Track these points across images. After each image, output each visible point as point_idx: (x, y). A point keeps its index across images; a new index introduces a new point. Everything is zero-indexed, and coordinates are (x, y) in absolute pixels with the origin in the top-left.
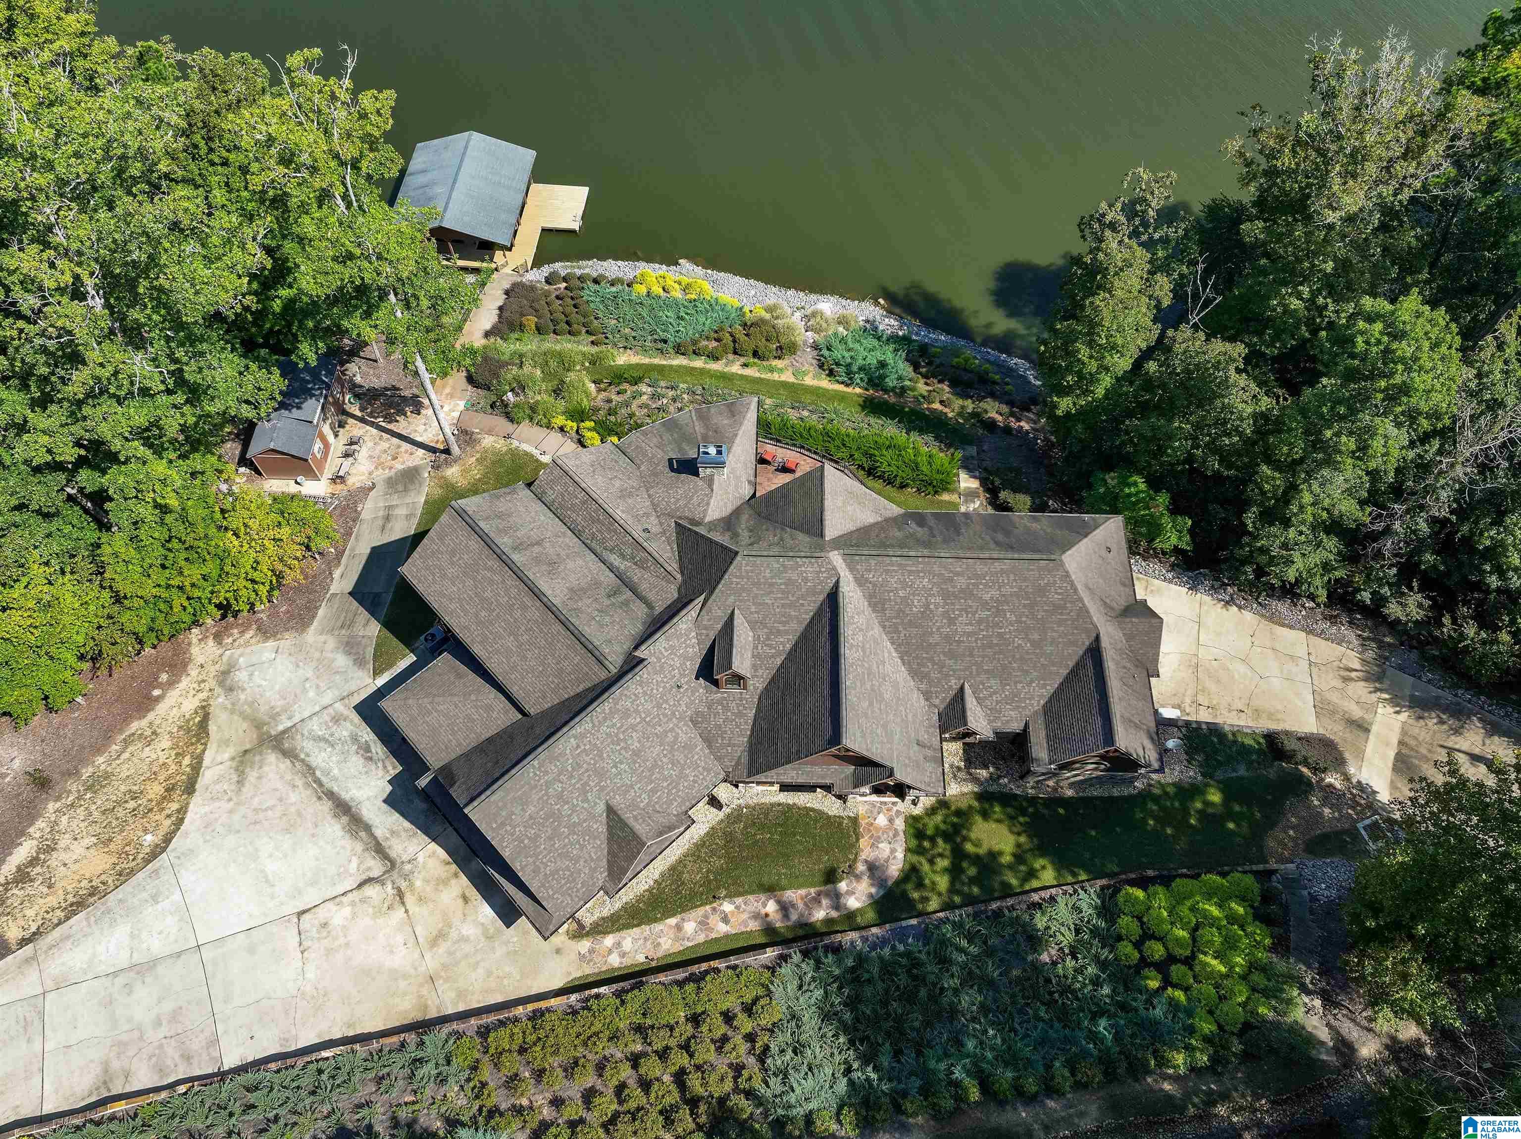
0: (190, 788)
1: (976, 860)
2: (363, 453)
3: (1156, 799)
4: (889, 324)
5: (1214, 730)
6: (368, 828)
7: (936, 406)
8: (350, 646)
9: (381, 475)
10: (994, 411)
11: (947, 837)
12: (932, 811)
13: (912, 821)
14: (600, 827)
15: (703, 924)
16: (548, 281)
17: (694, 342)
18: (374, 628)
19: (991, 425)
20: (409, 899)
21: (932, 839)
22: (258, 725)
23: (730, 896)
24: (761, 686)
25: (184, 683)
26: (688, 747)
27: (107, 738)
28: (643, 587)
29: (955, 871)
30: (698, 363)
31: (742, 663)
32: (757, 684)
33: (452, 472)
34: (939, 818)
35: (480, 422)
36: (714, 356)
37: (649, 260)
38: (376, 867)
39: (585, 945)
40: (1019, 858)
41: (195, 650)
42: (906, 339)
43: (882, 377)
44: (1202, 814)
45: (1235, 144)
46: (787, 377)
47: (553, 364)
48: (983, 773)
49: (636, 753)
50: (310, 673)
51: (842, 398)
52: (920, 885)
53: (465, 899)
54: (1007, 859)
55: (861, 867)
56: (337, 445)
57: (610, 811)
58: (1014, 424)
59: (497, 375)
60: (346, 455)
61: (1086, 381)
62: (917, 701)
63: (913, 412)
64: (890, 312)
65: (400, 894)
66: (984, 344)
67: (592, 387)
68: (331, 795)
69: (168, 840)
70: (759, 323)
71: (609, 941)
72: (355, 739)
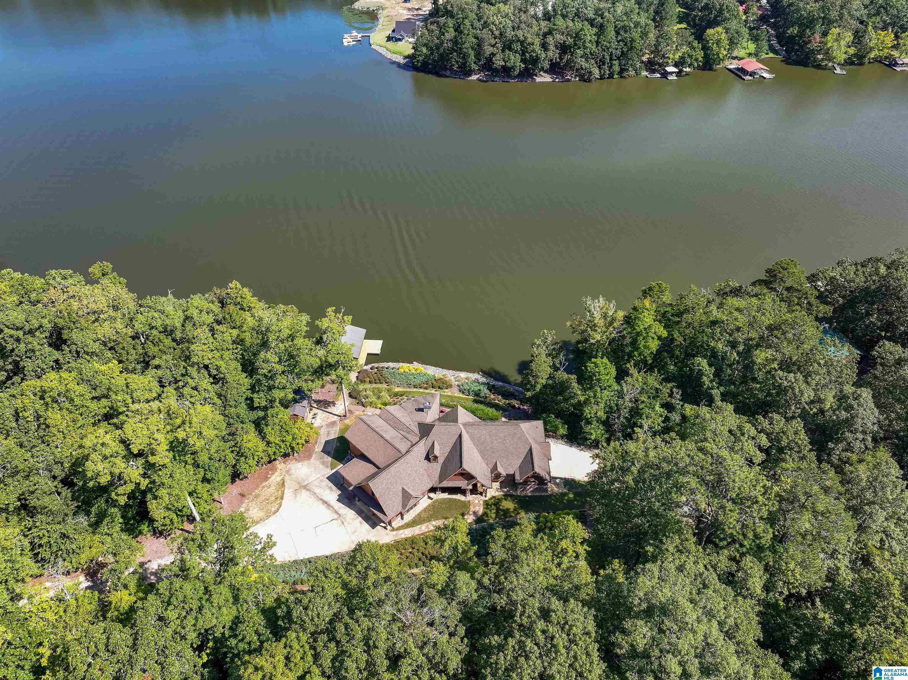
0: (282, 498)
1: (503, 510)
2: (318, 417)
3: (554, 496)
4: (483, 380)
5: (573, 480)
6: (332, 507)
7: (497, 402)
8: (323, 463)
9: (324, 423)
10: (516, 403)
11: (495, 505)
12: (491, 499)
13: (485, 501)
14: (401, 494)
15: (427, 527)
16: (371, 369)
17: (420, 385)
18: (330, 459)
19: (514, 407)
20: (345, 523)
21: (491, 506)
22: (299, 483)
23: (434, 520)
24: (442, 462)
25: (276, 474)
26: (423, 475)
27: (258, 486)
28: (410, 438)
29: (497, 513)
30: (421, 390)
31: (437, 452)
32: (441, 460)
33: (347, 421)
34: (492, 501)
35: (353, 408)
36: (426, 388)
37: (403, 362)
38: (336, 516)
39: (394, 533)
40: (515, 510)
41: (278, 466)
42: (488, 384)
43: (479, 394)
44: (568, 500)
45: (568, 324)
46: (450, 394)
47: (376, 391)
48: (506, 490)
49: (410, 474)
50: (313, 470)
51: (467, 399)
52: (487, 516)
53: (361, 523)
54: (512, 510)
55: (471, 513)
56: (310, 416)
57: (403, 489)
58: (522, 407)
59: (359, 394)
60: (313, 418)
61: (534, 387)
62: (484, 465)
63: (489, 403)
64: (483, 376)
65: (343, 523)
66: (514, 385)
67: (389, 398)
68: (321, 500)
69: (278, 510)
70: (440, 379)
71: (401, 531)
72: (327, 485)
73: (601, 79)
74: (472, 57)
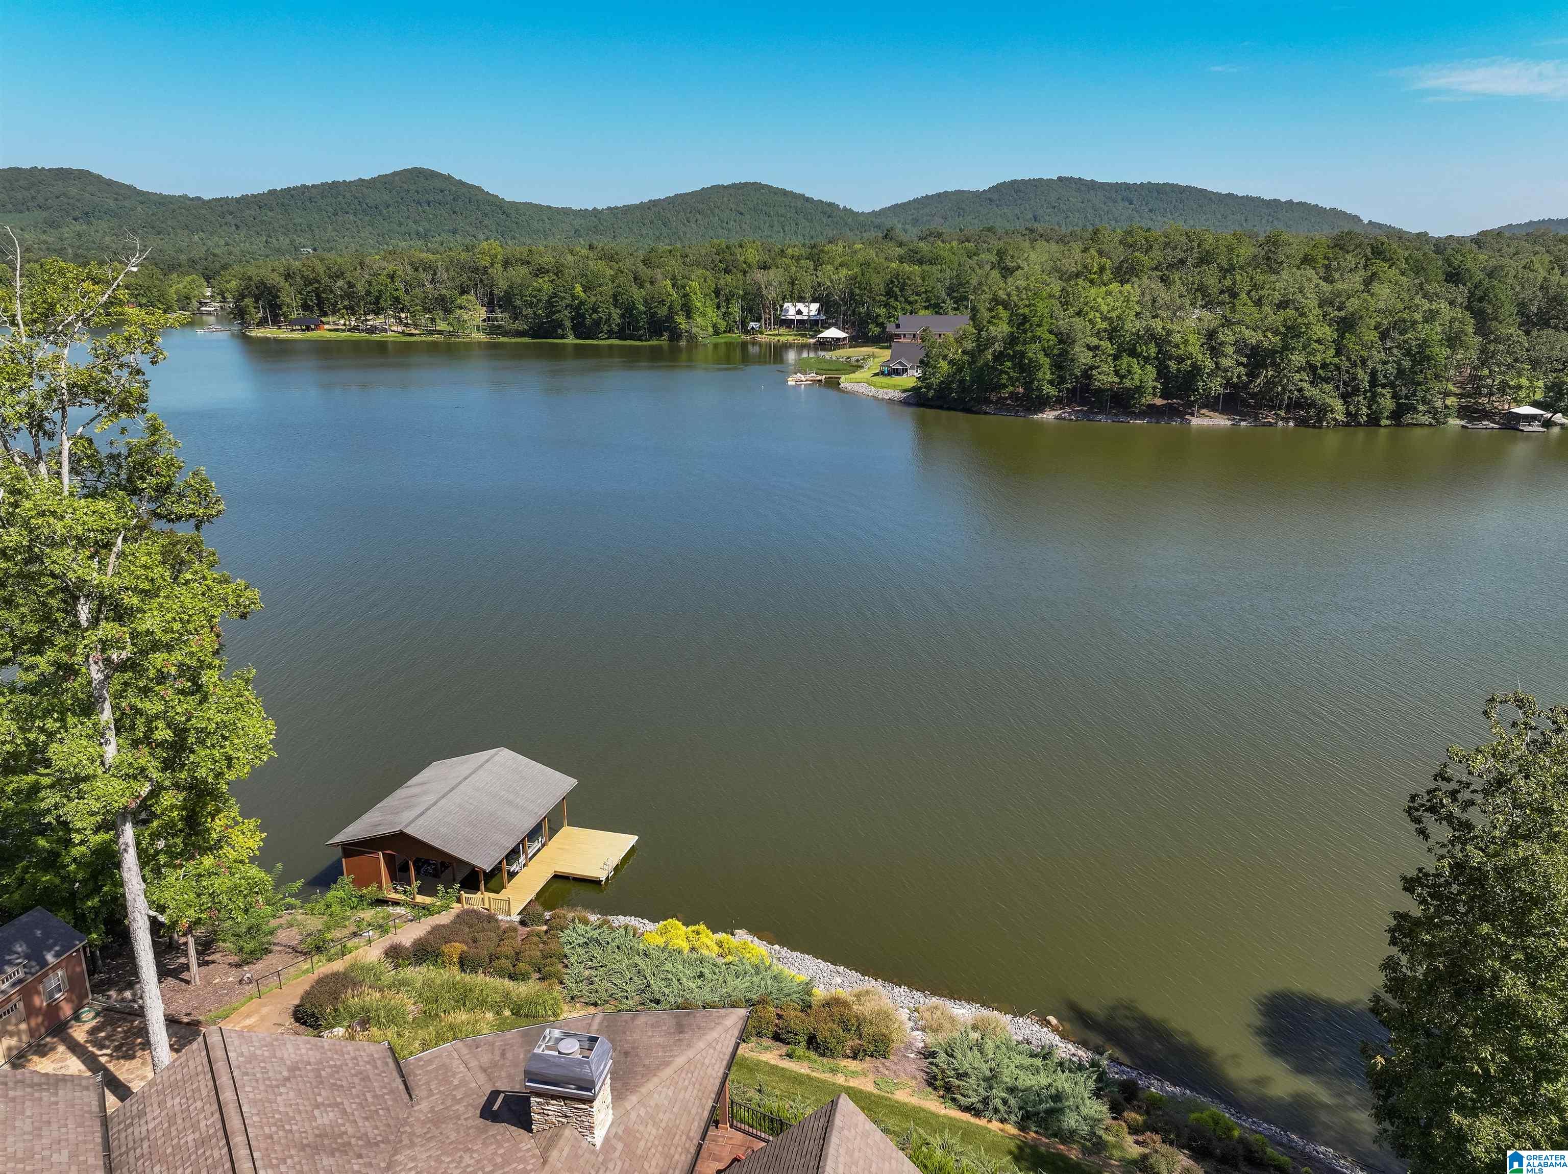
16: (524, 922)
73: (1347, 425)
74: (1046, 374)
